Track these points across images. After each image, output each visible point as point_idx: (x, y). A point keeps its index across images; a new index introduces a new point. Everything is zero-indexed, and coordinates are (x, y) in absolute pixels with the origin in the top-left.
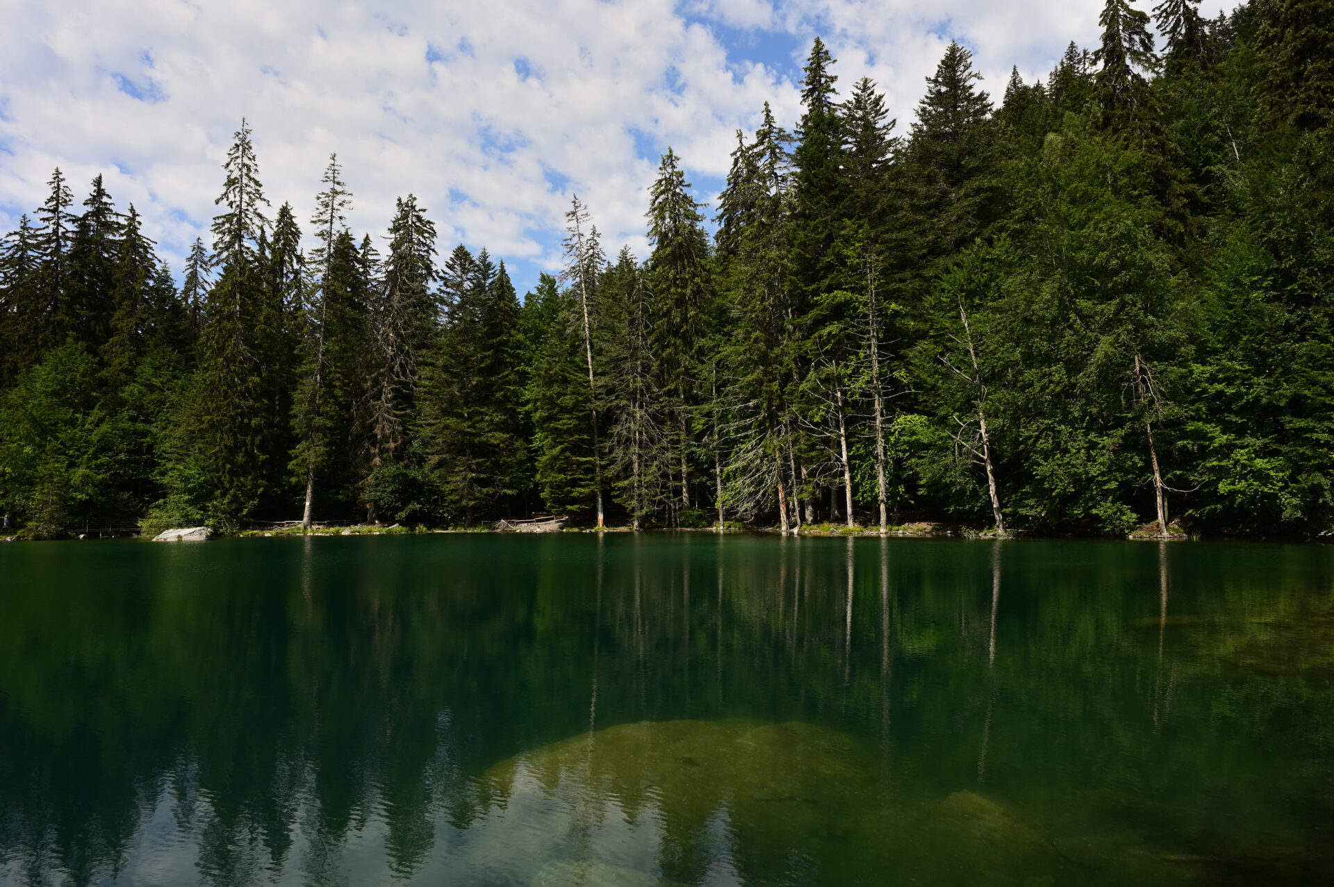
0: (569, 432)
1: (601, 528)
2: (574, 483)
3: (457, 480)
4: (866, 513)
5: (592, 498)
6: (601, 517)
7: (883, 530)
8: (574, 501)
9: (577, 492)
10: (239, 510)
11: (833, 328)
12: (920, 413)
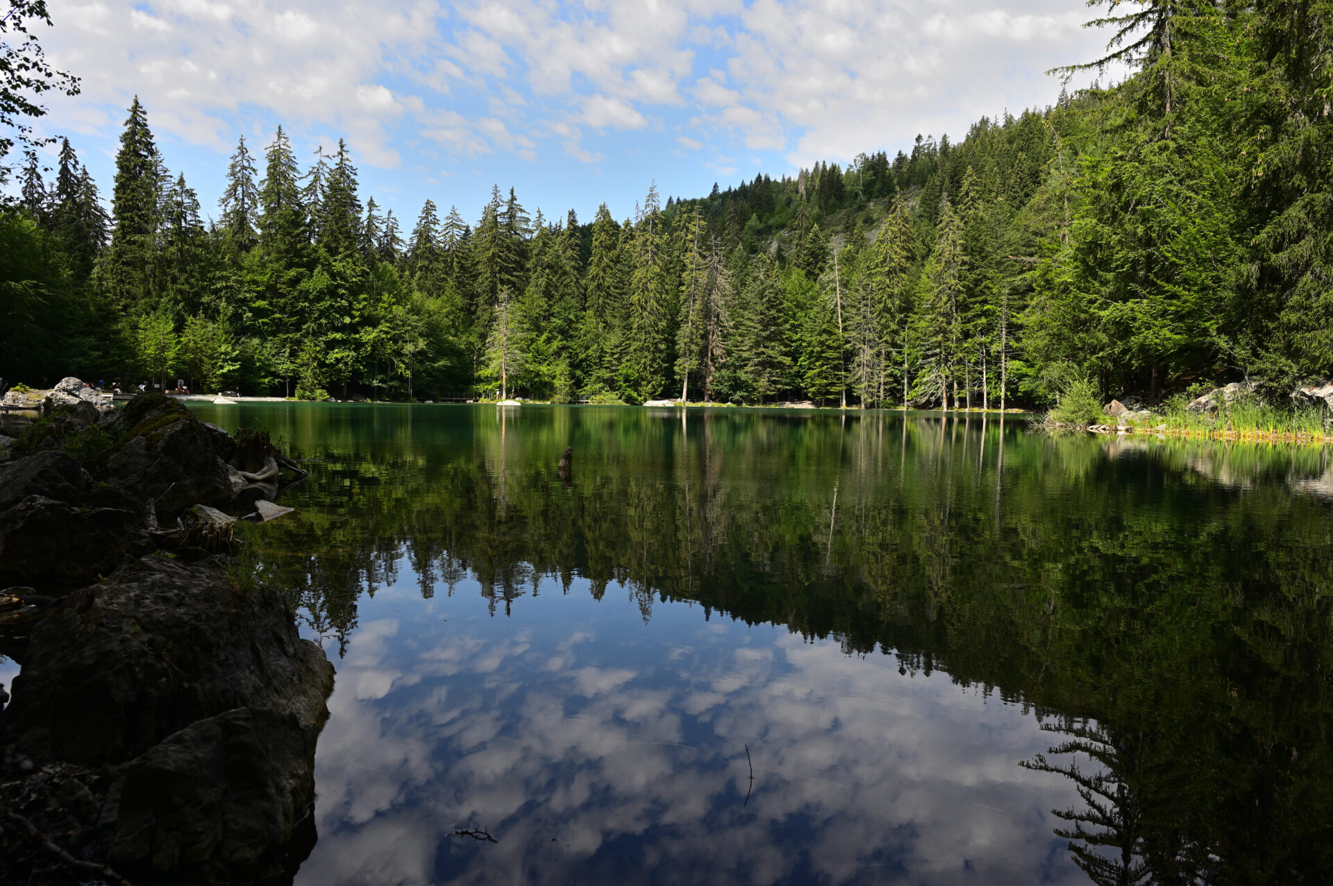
0: (834, 359)
1: (844, 407)
2: (833, 384)
3: (763, 382)
4: (995, 403)
5: (840, 393)
6: (844, 402)
7: (1002, 411)
8: (832, 393)
9: (833, 389)
10: (655, 392)
11: (983, 320)
12: (1020, 360)
